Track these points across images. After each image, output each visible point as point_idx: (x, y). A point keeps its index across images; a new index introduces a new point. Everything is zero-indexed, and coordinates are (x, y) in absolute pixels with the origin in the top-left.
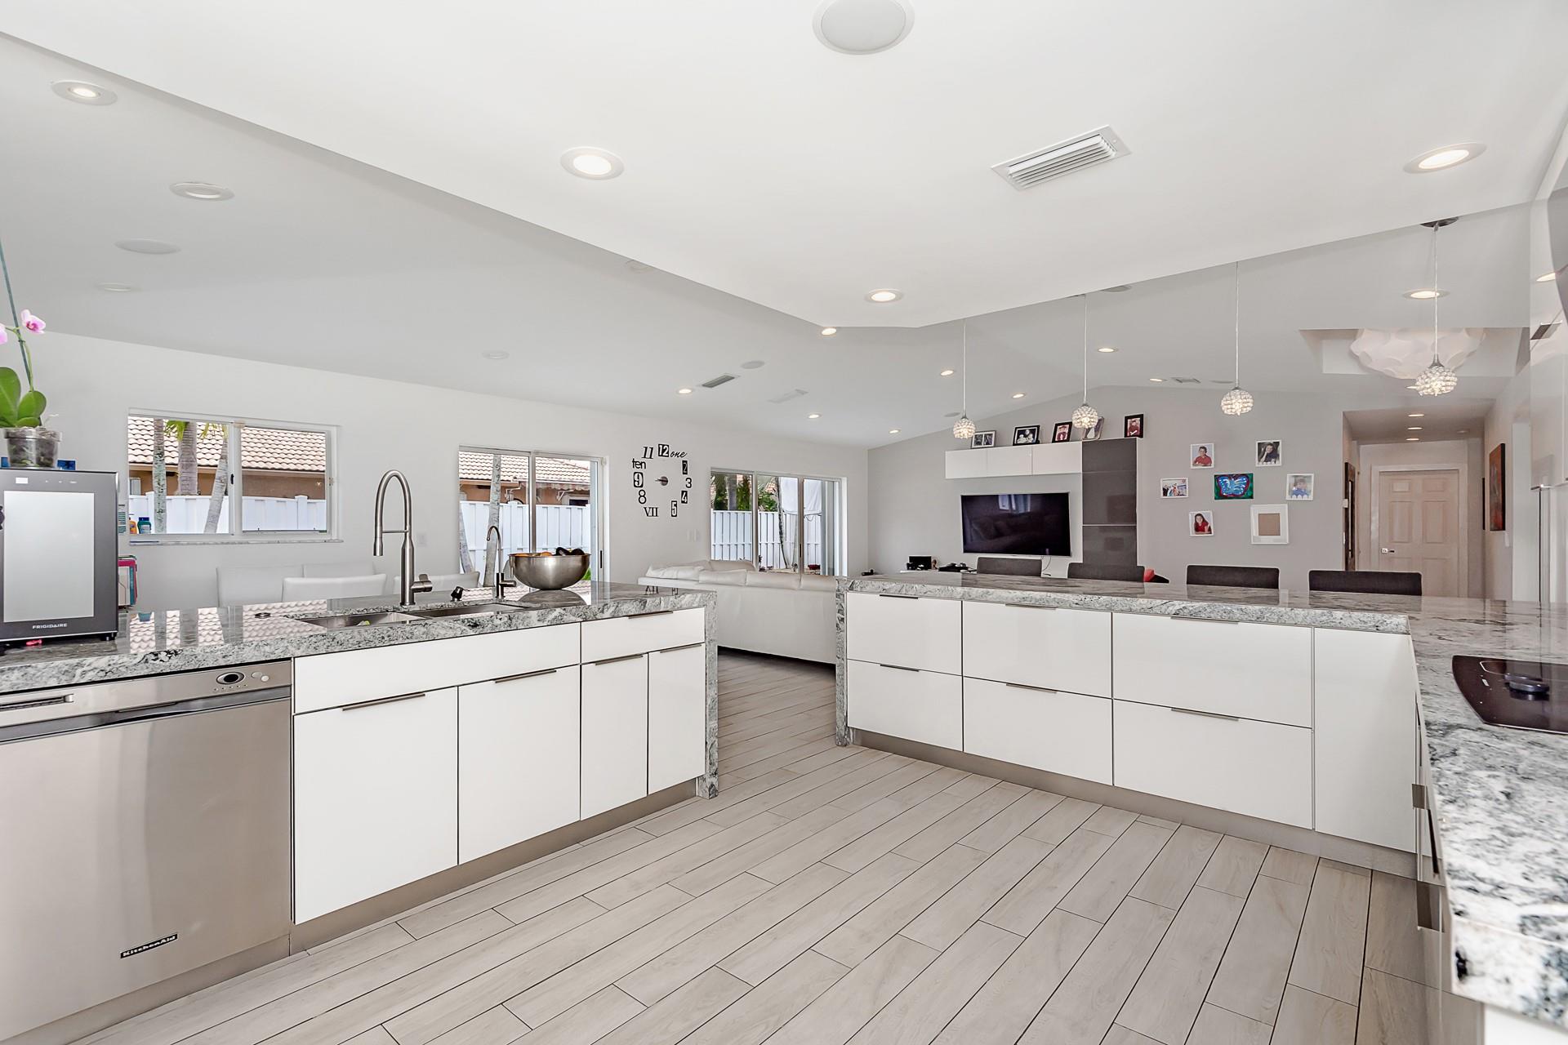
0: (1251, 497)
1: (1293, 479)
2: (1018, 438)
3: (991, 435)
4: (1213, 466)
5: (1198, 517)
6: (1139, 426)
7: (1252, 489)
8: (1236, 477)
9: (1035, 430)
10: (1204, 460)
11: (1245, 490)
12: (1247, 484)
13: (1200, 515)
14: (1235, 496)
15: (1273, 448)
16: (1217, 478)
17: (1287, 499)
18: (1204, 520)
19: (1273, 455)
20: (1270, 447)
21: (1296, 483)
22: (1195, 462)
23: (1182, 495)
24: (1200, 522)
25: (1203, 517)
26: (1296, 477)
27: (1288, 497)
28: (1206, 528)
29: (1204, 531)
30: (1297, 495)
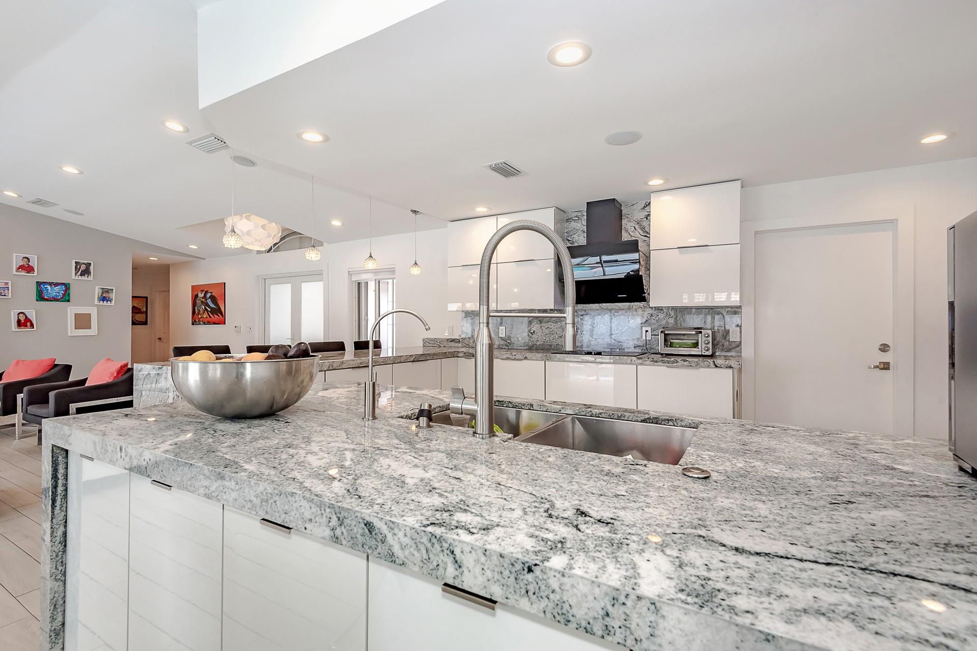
0: (68, 301)
1: (101, 290)
4: (35, 274)
5: (21, 315)
7: (69, 295)
8: (56, 285)
10: (29, 269)
11: (64, 295)
12: (66, 290)
13: (22, 313)
14: (55, 299)
15: (87, 267)
16: (39, 284)
17: (96, 303)
18: (26, 317)
19: (86, 272)
20: (84, 266)
21: (103, 293)
22: (19, 268)
23: (5, 296)
24: (22, 318)
25: (25, 315)
26: (103, 289)
27: (96, 302)
28: (28, 324)
29: (26, 326)
30: (103, 301)
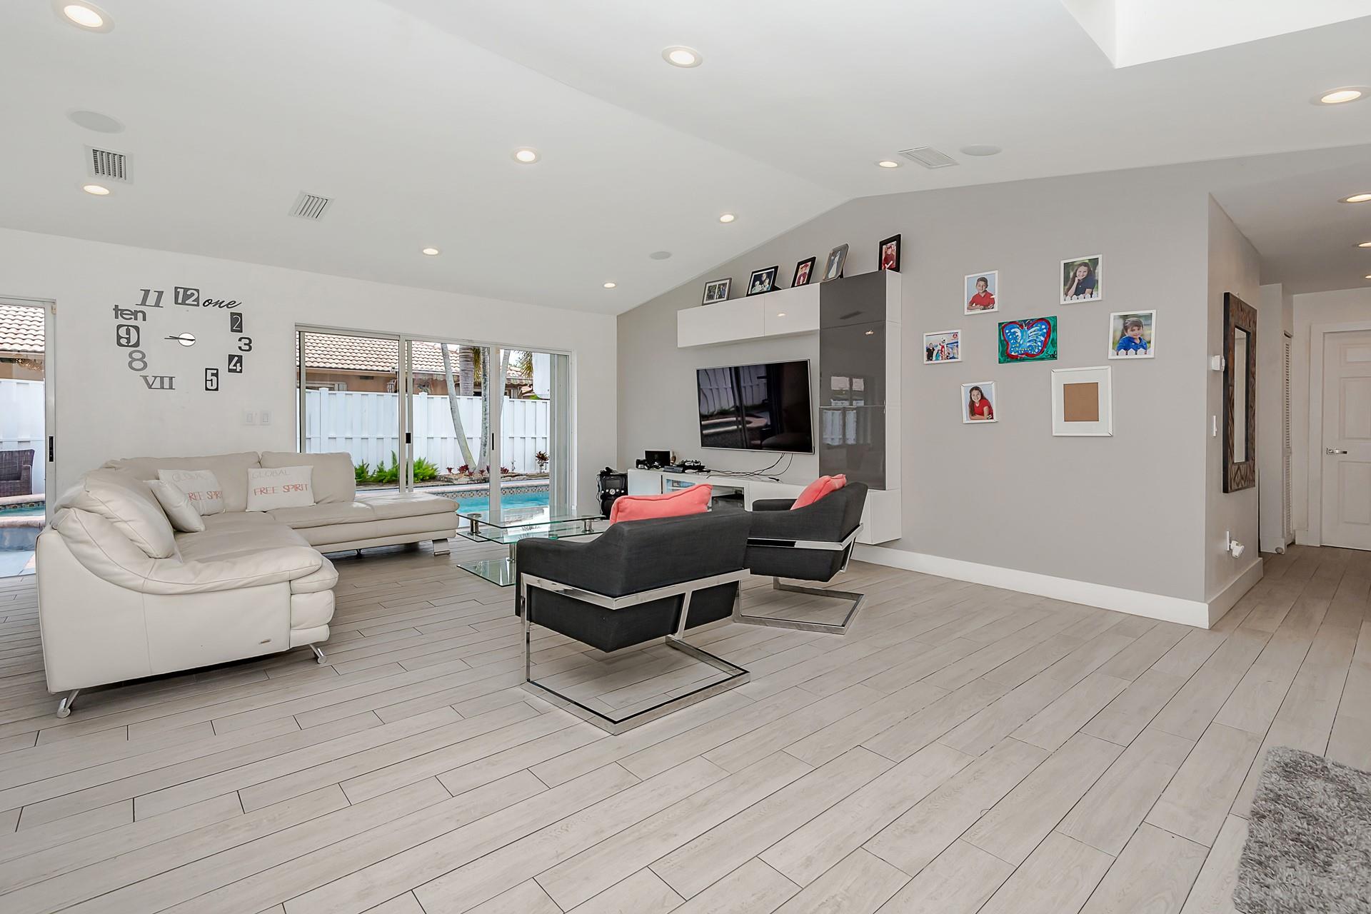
0: (1054, 357)
1: (1121, 321)
2: (753, 286)
3: (724, 285)
4: (996, 309)
5: (975, 392)
6: (894, 254)
7: (1054, 343)
8: (1030, 324)
9: (773, 273)
10: (983, 300)
11: (1045, 344)
12: (1048, 334)
13: (977, 388)
14: (1029, 356)
15: (1089, 271)
16: (1003, 327)
17: (1110, 357)
18: (983, 395)
19: (1087, 284)
20: (1083, 269)
21: (1126, 328)
22: (971, 303)
23: (953, 358)
24: (977, 400)
25: (981, 392)
26: (1125, 317)
27: (1111, 354)
28: (986, 409)
29: (982, 414)
30: (1126, 349)
